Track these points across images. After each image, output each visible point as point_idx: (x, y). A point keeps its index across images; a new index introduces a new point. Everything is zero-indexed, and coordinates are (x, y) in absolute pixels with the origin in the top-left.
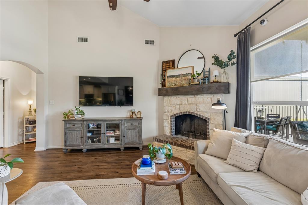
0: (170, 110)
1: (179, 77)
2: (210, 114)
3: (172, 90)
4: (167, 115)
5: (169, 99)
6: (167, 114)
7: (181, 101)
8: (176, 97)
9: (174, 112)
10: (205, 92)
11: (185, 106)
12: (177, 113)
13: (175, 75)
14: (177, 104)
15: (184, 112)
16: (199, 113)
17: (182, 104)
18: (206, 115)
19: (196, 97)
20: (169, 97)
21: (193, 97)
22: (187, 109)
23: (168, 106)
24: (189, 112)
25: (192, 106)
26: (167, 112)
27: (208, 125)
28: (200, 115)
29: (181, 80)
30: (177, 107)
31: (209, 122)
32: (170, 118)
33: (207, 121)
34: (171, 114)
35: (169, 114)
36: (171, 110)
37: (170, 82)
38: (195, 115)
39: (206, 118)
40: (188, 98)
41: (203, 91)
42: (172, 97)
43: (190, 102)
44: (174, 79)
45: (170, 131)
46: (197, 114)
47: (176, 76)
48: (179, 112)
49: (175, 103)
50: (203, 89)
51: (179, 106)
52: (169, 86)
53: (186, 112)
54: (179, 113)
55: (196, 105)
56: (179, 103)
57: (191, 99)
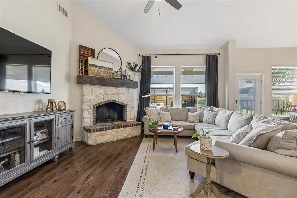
0: (92, 100)
1: (102, 69)
2: (127, 102)
3: (98, 80)
4: (88, 105)
5: (91, 88)
6: (88, 103)
7: (105, 91)
8: (99, 87)
9: (98, 101)
10: (126, 86)
11: (109, 96)
12: (101, 102)
13: (98, 65)
14: (100, 94)
15: (108, 101)
16: (121, 101)
17: (106, 94)
18: (125, 102)
19: (118, 88)
20: (91, 86)
21: (115, 89)
22: (111, 99)
23: (90, 95)
24: (113, 101)
25: (114, 95)
26: (88, 102)
27: (127, 109)
28: (121, 103)
29: (104, 72)
30: (101, 96)
31: (127, 107)
32: (92, 107)
33: (126, 106)
34: (94, 104)
35: (91, 104)
36: (94, 100)
37: (93, 71)
38: (118, 103)
39: (125, 104)
40: (111, 89)
41: (125, 85)
42: (95, 86)
43: (113, 92)
44: (97, 69)
45: (92, 120)
46: (119, 102)
47: (100, 67)
48: (102, 101)
49: (99, 92)
50: (125, 83)
51: (103, 96)
52: (92, 75)
53: (111, 101)
54: (104, 102)
55: (118, 95)
56: (102, 92)
57: (114, 90)
